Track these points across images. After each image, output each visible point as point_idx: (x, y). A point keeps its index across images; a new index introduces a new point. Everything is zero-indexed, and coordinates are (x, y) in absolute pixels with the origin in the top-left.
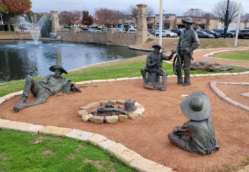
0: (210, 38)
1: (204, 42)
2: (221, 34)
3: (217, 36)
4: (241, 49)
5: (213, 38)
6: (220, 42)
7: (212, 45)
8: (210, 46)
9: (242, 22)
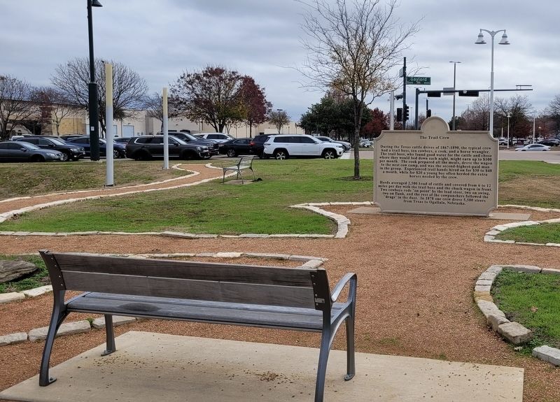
0: (50, 159)
1: (22, 175)
2: (86, 149)
3: (74, 153)
4: (122, 191)
5: (59, 160)
6: (75, 173)
7: (49, 182)
8: (42, 186)
9: (155, 116)
